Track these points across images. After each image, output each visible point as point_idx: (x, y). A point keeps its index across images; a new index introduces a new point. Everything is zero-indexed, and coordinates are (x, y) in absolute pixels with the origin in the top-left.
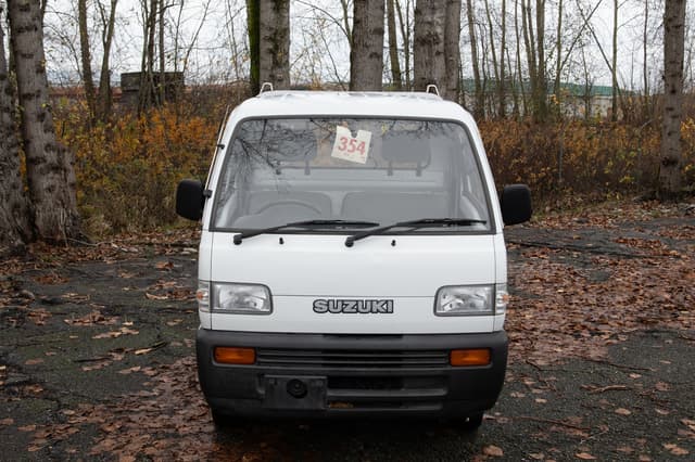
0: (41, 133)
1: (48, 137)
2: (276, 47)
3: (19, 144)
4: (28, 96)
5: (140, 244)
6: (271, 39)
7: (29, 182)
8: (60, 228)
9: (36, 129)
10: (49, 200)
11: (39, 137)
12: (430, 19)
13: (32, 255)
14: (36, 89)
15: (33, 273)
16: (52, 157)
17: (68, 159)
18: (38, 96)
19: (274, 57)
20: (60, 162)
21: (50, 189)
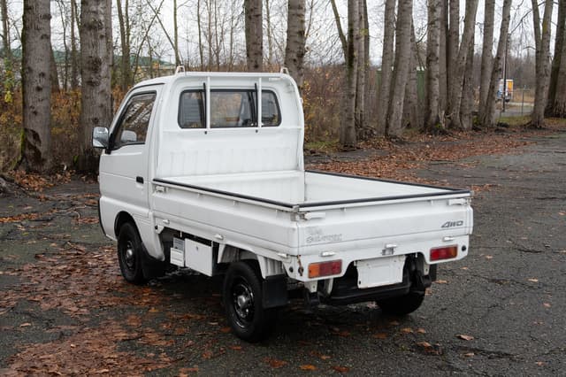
12: (95, 9)
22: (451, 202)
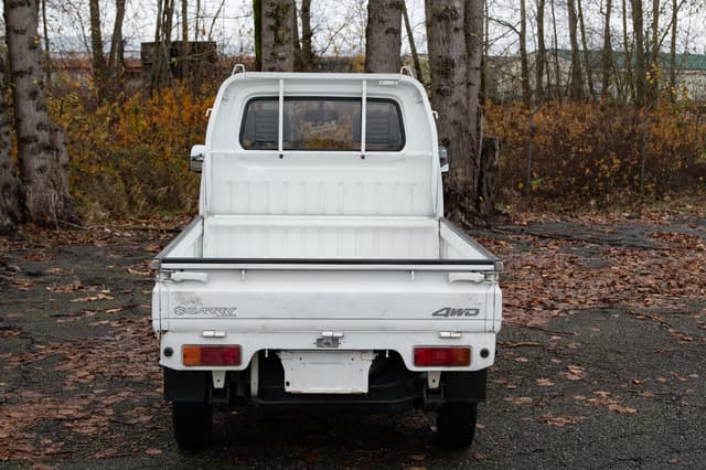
0: (33, 111)
1: (41, 116)
2: (278, 24)
3: (10, 122)
4: (21, 74)
5: (134, 229)
6: (271, 15)
7: (21, 163)
8: (51, 210)
9: (28, 108)
10: (40, 180)
11: (31, 115)
13: (21, 236)
14: (29, 65)
15: (21, 252)
16: (43, 136)
17: (60, 138)
18: (30, 74)
19: (276, 35)
20: (52, 141)
21: (42, 170)
22: (453, 276)
